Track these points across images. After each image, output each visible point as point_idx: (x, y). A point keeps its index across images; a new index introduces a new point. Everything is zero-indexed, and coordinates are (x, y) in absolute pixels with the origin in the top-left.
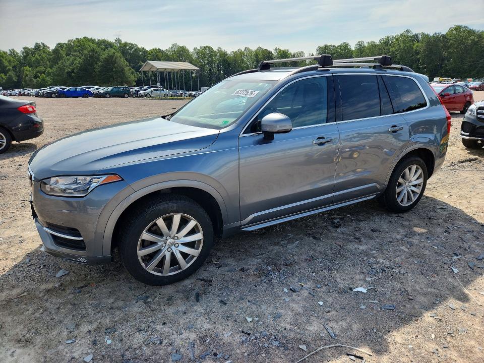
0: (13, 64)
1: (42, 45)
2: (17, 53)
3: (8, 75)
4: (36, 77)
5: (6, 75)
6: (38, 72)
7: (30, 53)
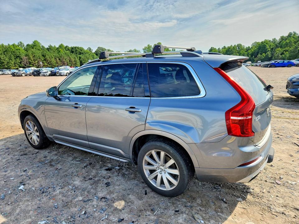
0: (271, 47)
1: (293, 33)
2: (276, 40)
3: (267, 53)
4: (282, 54)
5: (265, 54)
6: (284, 51)
7: (284, 39)
